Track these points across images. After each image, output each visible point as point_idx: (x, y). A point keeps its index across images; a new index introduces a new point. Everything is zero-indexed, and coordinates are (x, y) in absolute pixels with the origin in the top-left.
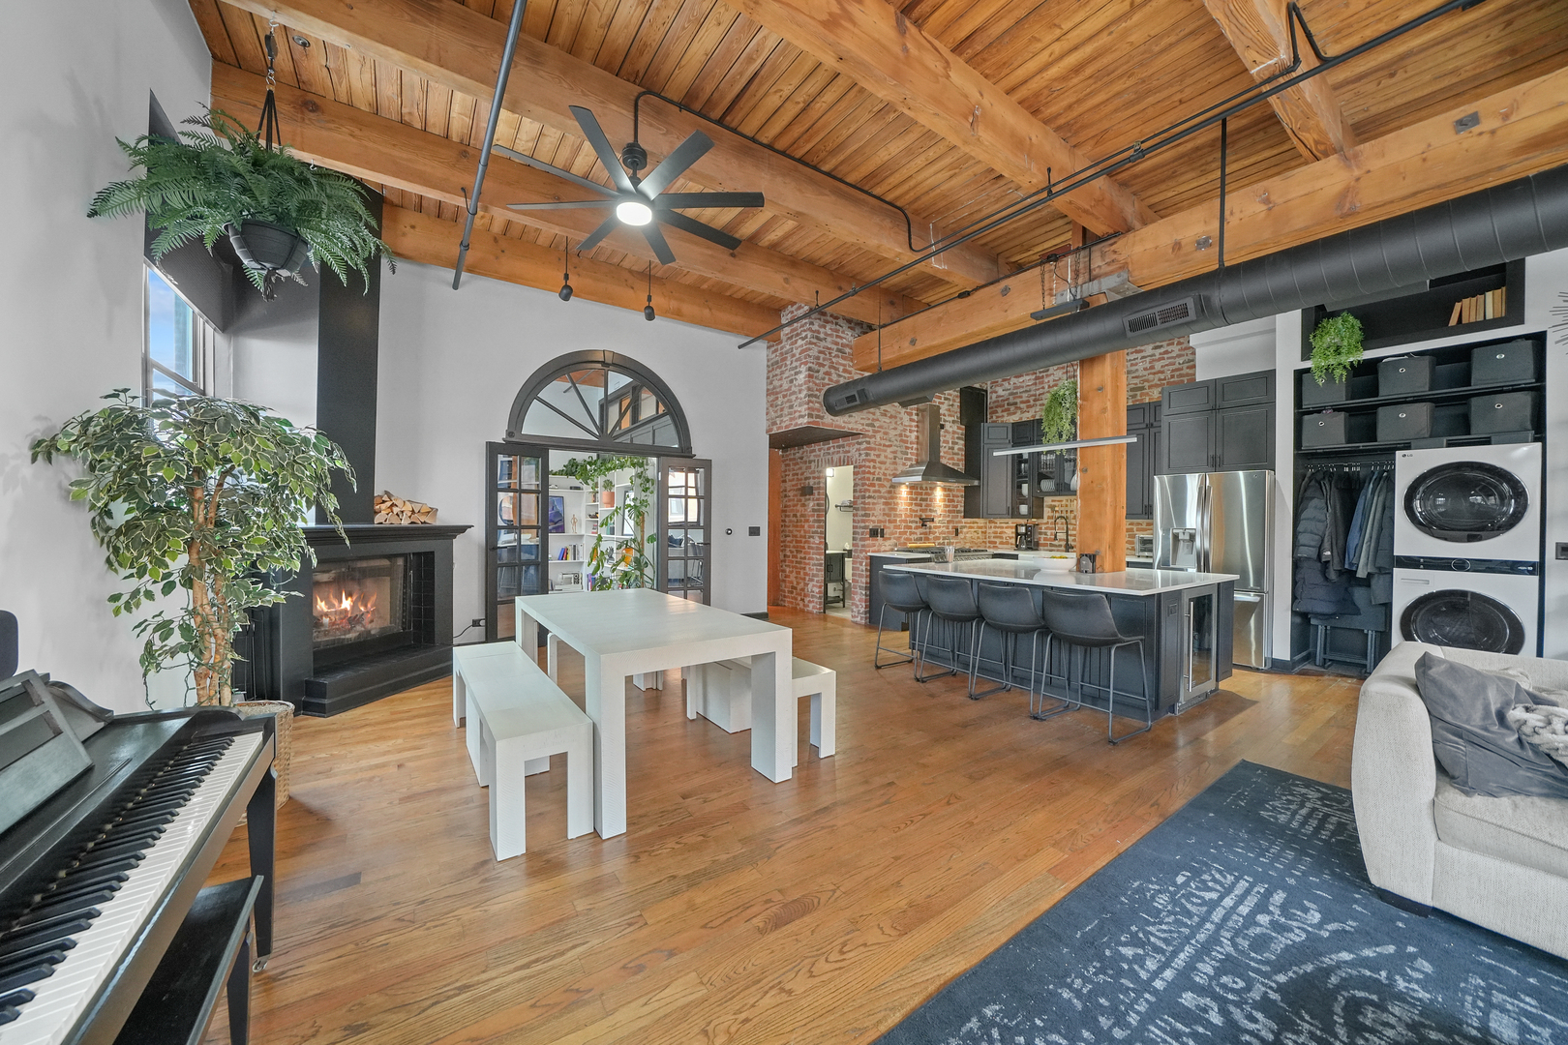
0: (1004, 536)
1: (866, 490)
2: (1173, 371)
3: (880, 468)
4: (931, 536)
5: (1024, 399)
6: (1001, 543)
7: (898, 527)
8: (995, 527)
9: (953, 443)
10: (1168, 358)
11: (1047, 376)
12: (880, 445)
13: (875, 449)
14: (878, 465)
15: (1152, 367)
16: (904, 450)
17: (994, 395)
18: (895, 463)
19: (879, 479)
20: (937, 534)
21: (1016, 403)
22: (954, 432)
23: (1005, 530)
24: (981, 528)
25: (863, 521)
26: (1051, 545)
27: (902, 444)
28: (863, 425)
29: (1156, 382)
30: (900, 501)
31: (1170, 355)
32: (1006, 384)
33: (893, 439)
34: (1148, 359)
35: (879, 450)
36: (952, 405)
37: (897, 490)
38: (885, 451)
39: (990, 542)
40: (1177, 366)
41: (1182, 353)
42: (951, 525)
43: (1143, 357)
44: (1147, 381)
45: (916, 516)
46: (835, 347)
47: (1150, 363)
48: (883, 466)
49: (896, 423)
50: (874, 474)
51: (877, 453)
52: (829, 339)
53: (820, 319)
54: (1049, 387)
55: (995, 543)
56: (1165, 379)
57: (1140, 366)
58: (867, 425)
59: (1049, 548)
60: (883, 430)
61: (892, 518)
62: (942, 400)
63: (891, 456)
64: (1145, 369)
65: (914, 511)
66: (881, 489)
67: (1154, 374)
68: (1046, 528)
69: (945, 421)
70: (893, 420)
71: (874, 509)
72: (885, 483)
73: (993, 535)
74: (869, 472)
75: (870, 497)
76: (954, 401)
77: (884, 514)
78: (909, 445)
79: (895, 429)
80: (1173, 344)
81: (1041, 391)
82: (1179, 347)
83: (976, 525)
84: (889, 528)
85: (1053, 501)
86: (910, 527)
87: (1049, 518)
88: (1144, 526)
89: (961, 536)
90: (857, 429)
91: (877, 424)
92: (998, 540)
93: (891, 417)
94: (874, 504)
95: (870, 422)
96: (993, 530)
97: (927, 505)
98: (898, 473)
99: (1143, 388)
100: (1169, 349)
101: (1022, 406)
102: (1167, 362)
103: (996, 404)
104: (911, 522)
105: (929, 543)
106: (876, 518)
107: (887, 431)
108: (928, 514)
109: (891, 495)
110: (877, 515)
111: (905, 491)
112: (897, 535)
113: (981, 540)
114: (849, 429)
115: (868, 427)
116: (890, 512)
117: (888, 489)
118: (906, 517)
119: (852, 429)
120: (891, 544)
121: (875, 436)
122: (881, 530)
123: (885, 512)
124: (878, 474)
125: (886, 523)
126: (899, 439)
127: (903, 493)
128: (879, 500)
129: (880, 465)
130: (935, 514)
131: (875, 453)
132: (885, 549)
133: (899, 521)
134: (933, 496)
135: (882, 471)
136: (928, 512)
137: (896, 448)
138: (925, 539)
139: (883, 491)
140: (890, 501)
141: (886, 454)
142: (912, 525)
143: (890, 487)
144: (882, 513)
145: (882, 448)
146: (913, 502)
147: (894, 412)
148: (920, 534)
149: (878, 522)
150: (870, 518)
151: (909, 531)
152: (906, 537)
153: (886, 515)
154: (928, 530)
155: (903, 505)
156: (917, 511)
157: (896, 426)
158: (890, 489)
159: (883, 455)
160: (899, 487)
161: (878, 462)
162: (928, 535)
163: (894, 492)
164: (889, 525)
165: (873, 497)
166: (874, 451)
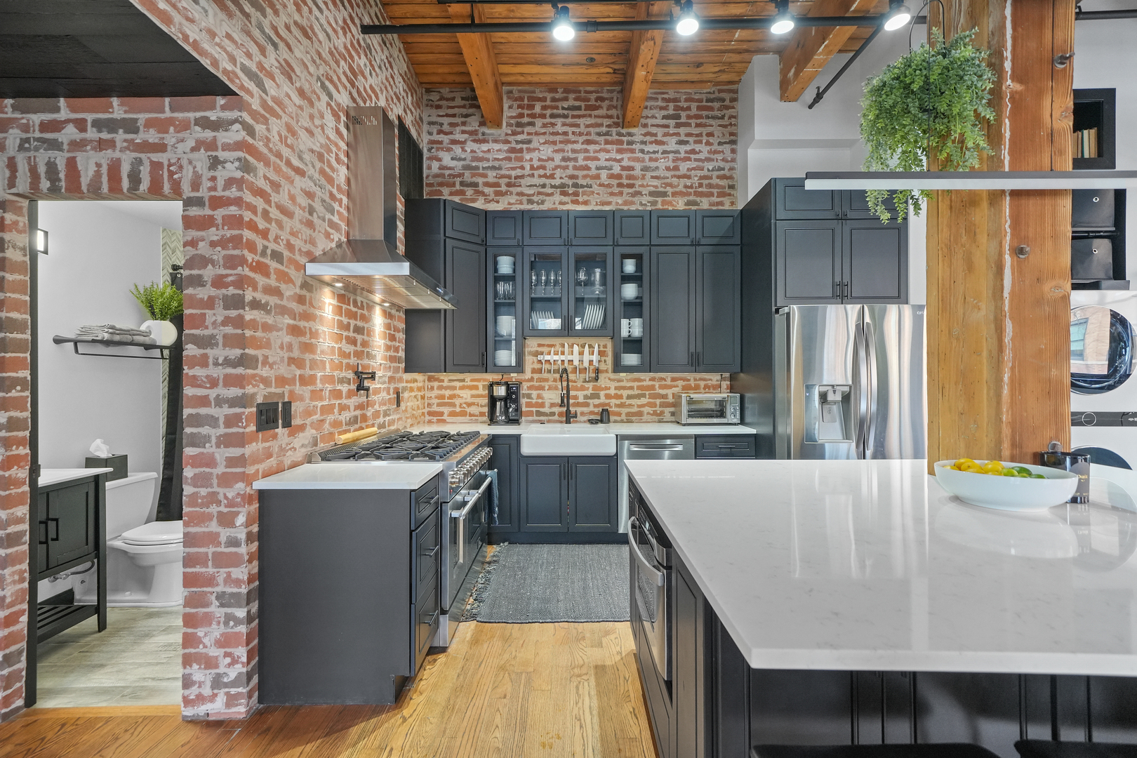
0: (457, 401)
1: (241, 282)
2: (701, 178)
3: (280, 225)
4: (370, 412)
5: (491, 179)
6: (452, 414)
7: (319, 396)
8: (440, 388)
10: (696, 160)
11: (529, 150)
13: (267, 164)
14: (274, 213)
15: (676, 168)
16: (327, 199)
17: (435, 165)
18: (310, 224)
19: (277, 256)
20: (376, 406)
21: (475, 185)
23: (457, 392)
24: (420, 389)
25: (230, 381)
26: (539, 414)
27: (323, 181)
28: (233, 59)
29: (681, 188)
30: (320, 328)
31: (697, 156)
32: (457, 150)
33: (307, 157)
34: (671, 156)
35: (278, 170)
37: (315, 299)
39: (430, 414)
40: (705, 173)
41: (712, 156)
42: (392, 386)
43: (665, 152)
44: (670, 185)
45: (347, 366)
47: (674, 161)
50: (265, 234)
54: (532, 168)
55: (442, 414)
56: (691, 187)
57: (662, 164)
58: (245, 71)
59: (535, 418)
61: (308, 372)
64: (668, 169)
65: (345, 355)
66: (283, 287)
67: (679, 177)
68: (530, 388)
71: (268, 345)
72: (292, 272)
73: (436, 401)
74: (252, 226)
75: (255, 305)
77: (290, 361)
78: (335, 191)
79: (311, 133)
80: (700, 142)
81: (519, 172)
82: (708, 148)
83: (415, 384)
84: (300, 398)
85: (540, 345)
87: (534, 371)
88: (669, 382)
89: (402, 404)
90: (215, 63)
91: (271, 88)
92: (446, 410)
94: (267, 328)
96: (436, 392)
97: (364, 343)
98: (318, 252)
99: (664, 194)
100: (697, 147)
101: (487, 190)
102: (694, 164)
103: (440, 180)
104: (341, 381)
105: (367, 427)
106: (273, 371)
107: (293, 123)
108: (366, 362)
109: (304, 307)
110: (274, 363)
111: (330, 304)
112: (317, 417)
113: (420, 411)
114: (186, 38)
115: (246, 79)
116: (302, 356)
117: (298, 291)
118: (332, 369)
119: (195, 44)
120: (306, 442)
121: (266, 121)
122: (284, 404)
123: (292, 355)
124: (277, 239)
125: (295, 385)
126: (318, 165)
127: (327, 309)
128: (279, 319)
129: (279, 214)
130: (374, 363)
131: (268, 173)
132: (295, 457)
133: (321, 380)
134: (371, 324)
135: (284, 235)
136: (364, 358)
137: (313, 187)
138: (361, 419)
139: (288, 294)
140: (302, 324)
141: (292, 190)
142: (342, 388)
143: (302, 286)
144: (285, 357)
145: (284, 167)
146: (344, 333)
147: (307, 85)
148: (355, 408)
149: (277, 382)
150: (259, 371)
151: (337, 403)
152: (333, 417)
153: (294, 361)
154: (365, 400)
155: (327, 337)
156: (349, 355)
157: (312, 126)
158: (302, 293)
159: (286, 190)
160: (319, 291)
161: (276, 206)
162: (366, 411)
163: (311, 302)
164: (301, 390)
165: (265, 307)
166: (264, 165)
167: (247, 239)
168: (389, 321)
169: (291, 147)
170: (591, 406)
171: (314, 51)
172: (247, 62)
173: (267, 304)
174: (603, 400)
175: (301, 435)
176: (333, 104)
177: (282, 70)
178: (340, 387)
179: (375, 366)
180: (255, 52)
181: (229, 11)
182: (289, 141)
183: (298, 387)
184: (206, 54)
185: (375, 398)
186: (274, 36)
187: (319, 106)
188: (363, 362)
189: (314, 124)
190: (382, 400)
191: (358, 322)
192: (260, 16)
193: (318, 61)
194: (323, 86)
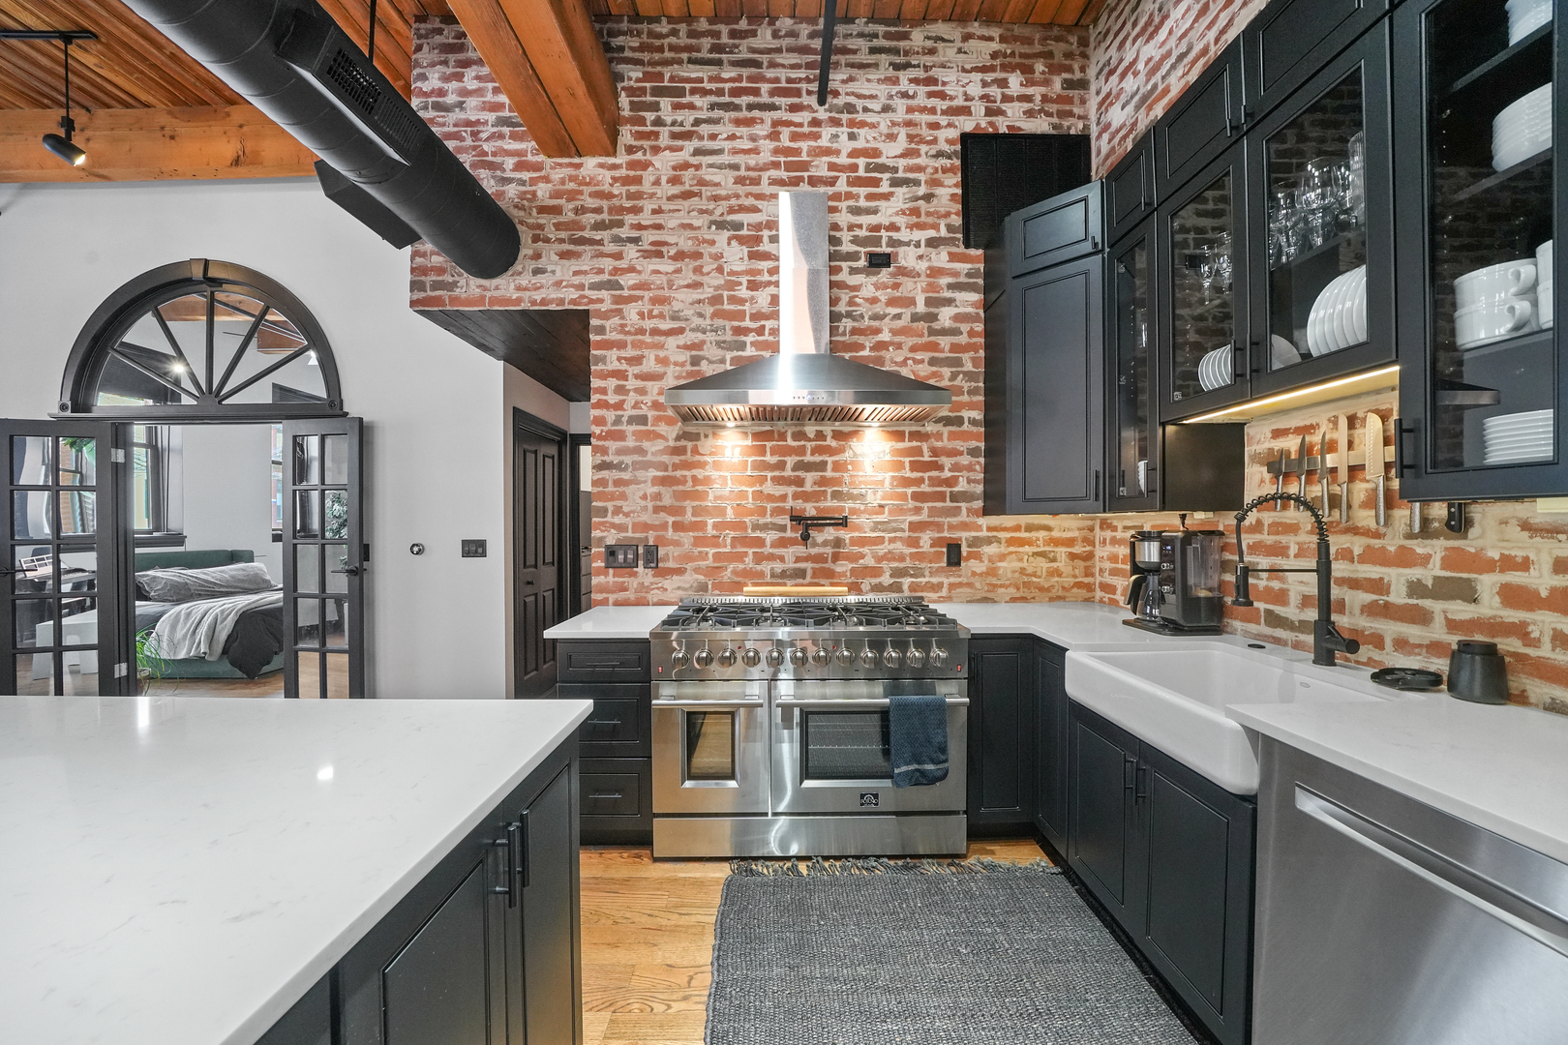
1: (594, 451)
3: (642, 391)
4: (843, 567)
7: (714, 541)
9: (929, 302)
12: (641, 331)
13: (621, 345)
14: (633, 382)
16: (729, 337)
17: (1105, 140)
20: (869, 561)
22: (935, 272)
24: (1070, 542)
27: (719, 322)
28: (581, 287)
30: (714, 474)
32: (1129, 83)
33: (689, 312)
36: (928, 197)
37: (705, 446)
38: (661, 346)
42: (926, 538)
45: (778, 511)
46: (491, 117)
48: (653, 387)
49: (698, 270)
50: (619, 406)
51: (629, 352)
52: (472, 102)
53: (445, 63)
58: (595, 287)
59: (1258, 629)
60: (647, 295)
61: (689, 517)
62: (885, 188)
63: (684, 356)
65: (771, 498)
66: (645, 445)
69: (892, 243)
70: (688, 265)
71: (623, 496)
72: (662, 428)
73: (1108, 565)
76: (934, 183)
77: (657, 510)
78: (747, 323)
83: (1042, 534)
84: (677, 543)
86: (760, 542)
89: (970, 566)
90: (561, 301)
91: (628, 280)
93: (680, 256)
94: (618, 483)
95: (605, 277)
97: (823, 482)
104: (765, 527)
106: (629, 519)
107: (666, 293)
108: (830, 503)
109: (683, 458)
110: (633, 512)
111: (734, 447)
112: (710, 562)
113: (1072, 580)
114: (534, 302)
115: (596, 292)
116: (678, 504)
117: (672, 443)
118: (737, 514)
119: (543, 302)
120: (687, 586)
121: (620, 311)
122: (647, 549)
123: (659, 503)
124: (636, 406)
125: (667, 530)
126: (709, 310)
127: (728, 453)
128: (641, 474)
129: (640, 383)
130: (857, 505)
131: (623, 354)
132: (665, 597)
133: (716, 526)
134: (847, 454)
135: (648, 399)
136: (826, 499)
137: (700, 336)
138: (816, 573)
139: (654, 449)
140: (678, 473)
141: (662, 354)
142: (763, 535)
143: (678, 438)
144: (650, 505)
145: (648, 339)
146: (770, 475)
147: (690, 242)
148: (798, 560)
149: (636, 527)
150: (609, 518)
151: (751, 551)
152: (741, 566)
153: (663, 509)
154: (829, 550)
155: (729, 482)
156: (783, 498)
157: (698, 278)
158: (679, 444)
159: (652, 357)
160: (710, 436)
161: (637, 377)
162: (829, 565)
163: (695, 451)
164: (676, 536)
165: (618, 467)
166: (619, 349)
167: (594, 417)
168: (915, 444)
169: (661, 316)
170: (1439, 621)
171: (704, 201)
172: (597, 279)
173: (621, 463)
174: (1489, 605)
175: (675, 577)
176: (745, 232)
177: (647, 255)
178: (758, 534)
179: (862, 508)
180: (608, 264)
181: (576, 255)
182: (655, 312)
183: (670, 533)
184: (551, 301)
185: (861, 550)
186: (635, 234)
187: (713, 250)
188: (822, 505)
189: (702, 274)
190: (886, 554)
191: (808, 458)
192: (615, 231)
193: (711, 207)
194: (721, 225)
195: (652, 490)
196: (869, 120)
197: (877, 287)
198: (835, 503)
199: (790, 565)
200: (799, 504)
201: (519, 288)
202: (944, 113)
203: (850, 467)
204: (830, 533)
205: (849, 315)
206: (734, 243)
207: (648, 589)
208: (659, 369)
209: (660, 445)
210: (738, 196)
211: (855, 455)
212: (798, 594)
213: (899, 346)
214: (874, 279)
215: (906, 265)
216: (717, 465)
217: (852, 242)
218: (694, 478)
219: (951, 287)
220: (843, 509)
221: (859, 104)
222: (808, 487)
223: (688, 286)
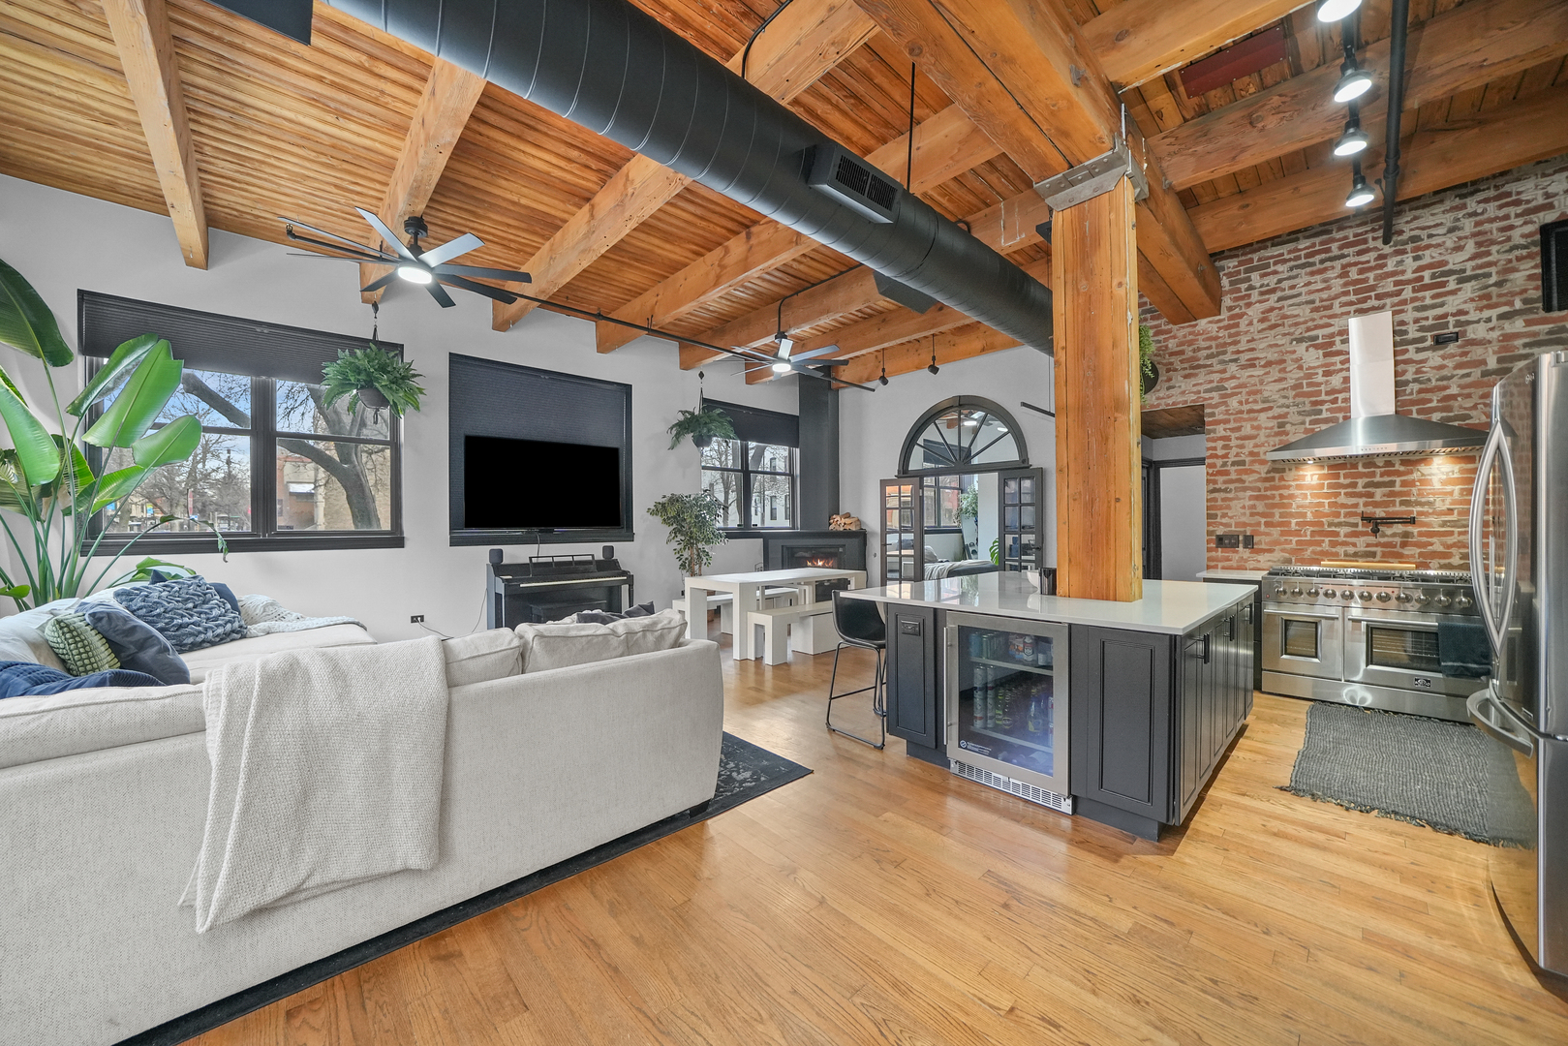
1: (1209, 482)
3: (1241, 446)
4: (1411, 551)
7: (1297, 533)
9: (1501, 360)
12: (1241, 412)
13: (1226, 421)
14: (1233, 443)
16: (1308, 407)
19: (1238, 463)
20: (1438, 547)
22: (1509, 337)
27: (1300, 400)
28: (1199, 392)
30: (1297, 492)
33: (1276, 397)
35: (1237, 421)
36: (1500, 283)
37: (1289, 475)
38: (1255, 419)
45: (1350, 514)
48: (1249, 443)
49: (1283, 370)
50: (1226, 456)
51: (1232, 425)
58: (1207, 391)
60: (1244, 390)
61: (1277, 518)
62: (1451, 286)
63: (1272, 423)
65: (1344, 506)
66: (1244, 477)
69: (1460, 324)
70: (1275, 369)
71: (1229, 507)
72: (1256, 467)
74: (1214, 456)
75: (1215, 491)
76: (1508, 271)
77: (1252, 515)
78: (1323, 397)
84: (1267, 534)
86: (1337, 534)
90: (1186, 402)
91: (1230, 384)
93: (1269, 364)
94: (1227, 500)
95: (1215, 384)
97: (1392, 494)
104: (1340, 524)
105: (1400, 563)
106: (1232, 520)
107: (1259, 387)
108: (1398, 508)
109: (1272, 483)
110: (1236, 516)
111: (1312, 475)
112: (1293, 545)
115: (1208, 394)
116: (1268, 511)
117: (1264, 475)
118: (1315, 517)
119: (1174, 403)
120: (1276, 560)
121: (1225, 403)
122: (1246, 537)
123: (1254, 510)
124: (1237, 455)
125: (1260, 526)
126: (1292, 393)
127: (1308, 479)
128: (1241, 494)
129: (1239, 442)
130: (1426, 509)
131: (1228, 426)
132: (1259, 566)
133: (1297, 524)
134: (1415, 475)
135: (1246, 451)
136: (1394, 505)
137: (1285, 410)
138: (1384, 555)
139: (1250, 479)
140: (1269, 493)
141: (1255, 424)
142: (1337, 529)
143: (1268, 472)
144: (1248, 512)
145: (1245, 416)
146: (1343, 491)
147: (1276, 355)
148: (1368, 545)
149: (1237, 525)
150: (1218, 520)
151: (1327, 540)
152: (1319, 549)
153: (1258, 514)
154: (1398, 540)
155: (1309, 497)
156: (1356, 505)
157: (1282, 375)
158: (1269, 475)
159: (1249, 426)
160: (1294, 469)
161: (1237, 438)
162: (1398, 549)
163: (1282, 479)
164: (1267, 530)
165: (1225, 491)
166: (1225, 424)
169: (1255, 401)
171: (1287, 328)
172: (1209, 386)
173: (1227, 488)
175: (1265, 554)
176: (1320, 341)
177: (1243, 367)
178: (1333, 529)
179: (1431, 511)
180: (1216, 377)
181: (1195, 375)
182: (1250, 400)
183: (1263, 528)
184: (1179, 403)
185: (1430, 540)
186: (1235, 357)
187: (1294, 356)
188: (1391, 509)
189: (1287, 372)
190: (1455, 543)
191: (1378, 479)
192: (1221, 357)
193: (1292, 331)
194: (1300, 340)
195: (1248, 503)
196: (1434, 243)
197: (1444, 357)
198: (1404, 508)
199: (1361, 548)
200: (1369, 510)
201: (1158, 398)
202: (1517, 216)
203: (1418, 484)
204: (1399, 528)
205: (1415, 380)
206: (1311, 349)
207: (1246, 561)
208: (1254, 432)
209: (1255, 476)
210: (1313, 320)
211: (1423, 475)
212: (1368, 567)
213: (1469, 396)
214: (1441, 352)
215: (1475, 337)
216: (1299, 487)
217: (1417, 331)
218: (1281, 496)
219: (1525, 345)
220: (1412, 512)
221: (1424, 234)
222: (1378, 498)
223: (1275, 381)
